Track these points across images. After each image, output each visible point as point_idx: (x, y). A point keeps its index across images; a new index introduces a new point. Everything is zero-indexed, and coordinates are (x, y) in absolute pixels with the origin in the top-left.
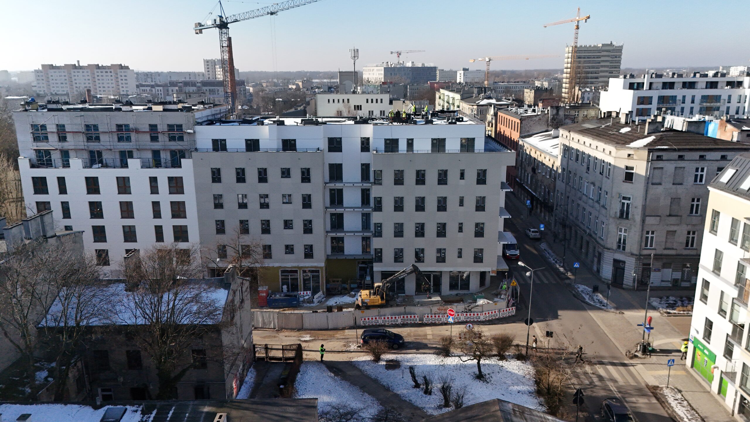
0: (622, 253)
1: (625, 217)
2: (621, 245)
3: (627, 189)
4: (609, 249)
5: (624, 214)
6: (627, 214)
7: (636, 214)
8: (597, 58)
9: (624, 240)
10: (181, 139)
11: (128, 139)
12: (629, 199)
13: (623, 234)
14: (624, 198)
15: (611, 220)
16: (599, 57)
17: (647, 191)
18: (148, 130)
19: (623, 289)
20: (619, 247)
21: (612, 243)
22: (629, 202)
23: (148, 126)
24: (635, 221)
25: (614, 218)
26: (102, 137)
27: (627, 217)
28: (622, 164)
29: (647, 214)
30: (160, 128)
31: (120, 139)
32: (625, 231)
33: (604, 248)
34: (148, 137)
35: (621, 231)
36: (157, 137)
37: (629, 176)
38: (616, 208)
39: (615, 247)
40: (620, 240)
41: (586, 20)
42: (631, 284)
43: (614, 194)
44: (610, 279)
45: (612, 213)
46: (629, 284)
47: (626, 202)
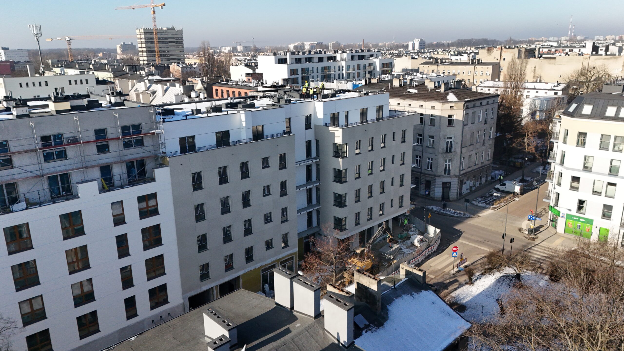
0: (447, 177)
1: (449, 151)
2: (447, 172)
3: (450, 131)
4: (439, 176)
5: (449, 150)
6: (451, 149)
7: (457, 148)
8: (165, 39)
9: (449, 167)
10: (140, 143)
11: (62, 155)
12: (451, 138)
13: (448, 163)
14: (448, 138)
15: (440, 155)
16: (166, 39)
17: (463, 130)
18: (93, 138)
19: (450, 201)
20: (445, 173)
21: (440, 171)
22: (451, 140)
23: (93, 133)
24: (456, 153)
25: (442, 153)
26: (16, 160)
27: (451, 151)
28: (446, 114)
29: (463, 146)
30: (111, 134)
31: (48, 157)
32: (449, 161)
33: (435, 176)
34: (93, 148)
35: (446, 162)
36: (107, 146)
37: (450, 122)
38: (443, 145)
39: (443, 173)
40: (446, 168)
41: (162, 7)
42: (456, 197)
43: (441, 136)
44: (441, 197)
45: (440, 150)
46: (454, 197)
47: (449, 140)
